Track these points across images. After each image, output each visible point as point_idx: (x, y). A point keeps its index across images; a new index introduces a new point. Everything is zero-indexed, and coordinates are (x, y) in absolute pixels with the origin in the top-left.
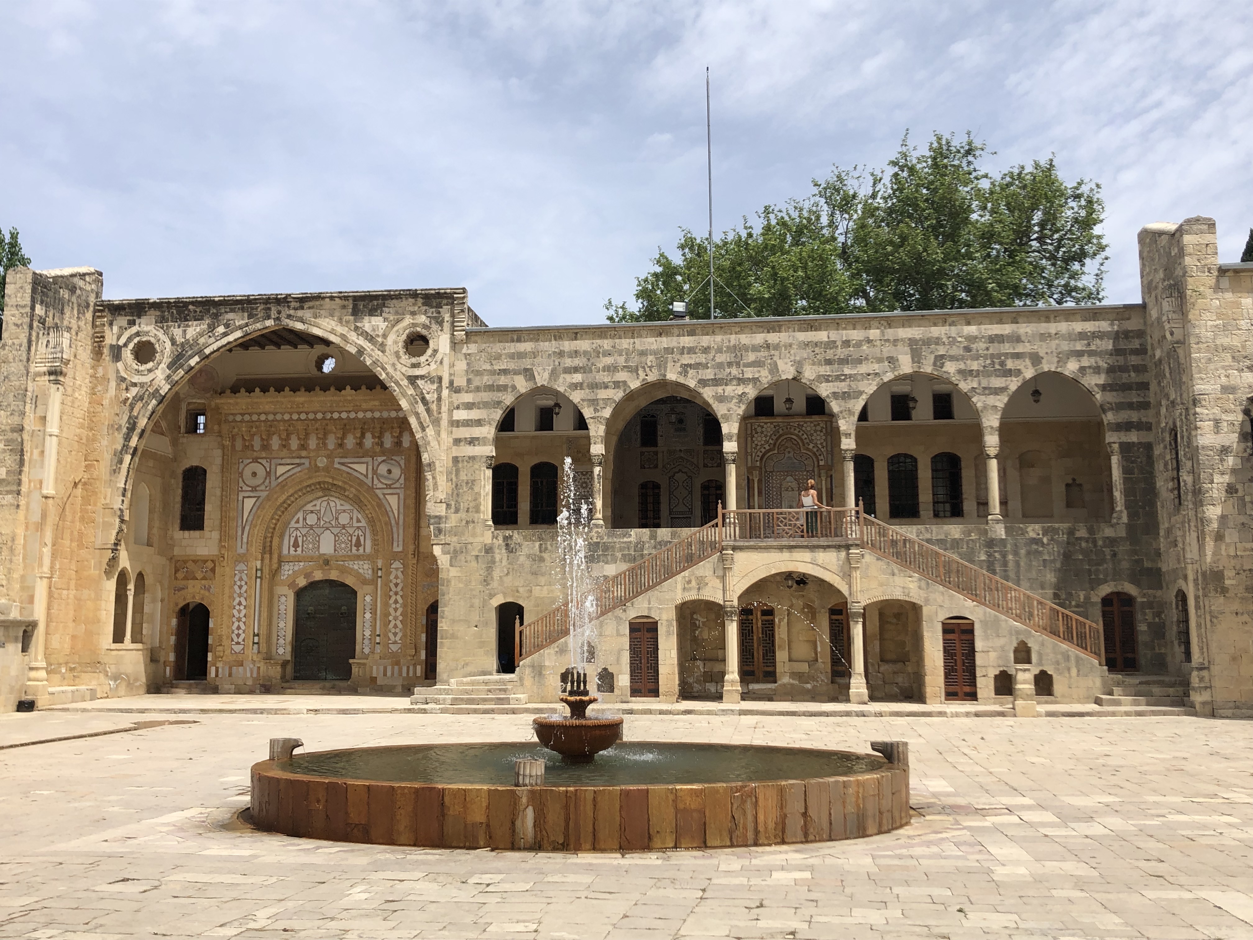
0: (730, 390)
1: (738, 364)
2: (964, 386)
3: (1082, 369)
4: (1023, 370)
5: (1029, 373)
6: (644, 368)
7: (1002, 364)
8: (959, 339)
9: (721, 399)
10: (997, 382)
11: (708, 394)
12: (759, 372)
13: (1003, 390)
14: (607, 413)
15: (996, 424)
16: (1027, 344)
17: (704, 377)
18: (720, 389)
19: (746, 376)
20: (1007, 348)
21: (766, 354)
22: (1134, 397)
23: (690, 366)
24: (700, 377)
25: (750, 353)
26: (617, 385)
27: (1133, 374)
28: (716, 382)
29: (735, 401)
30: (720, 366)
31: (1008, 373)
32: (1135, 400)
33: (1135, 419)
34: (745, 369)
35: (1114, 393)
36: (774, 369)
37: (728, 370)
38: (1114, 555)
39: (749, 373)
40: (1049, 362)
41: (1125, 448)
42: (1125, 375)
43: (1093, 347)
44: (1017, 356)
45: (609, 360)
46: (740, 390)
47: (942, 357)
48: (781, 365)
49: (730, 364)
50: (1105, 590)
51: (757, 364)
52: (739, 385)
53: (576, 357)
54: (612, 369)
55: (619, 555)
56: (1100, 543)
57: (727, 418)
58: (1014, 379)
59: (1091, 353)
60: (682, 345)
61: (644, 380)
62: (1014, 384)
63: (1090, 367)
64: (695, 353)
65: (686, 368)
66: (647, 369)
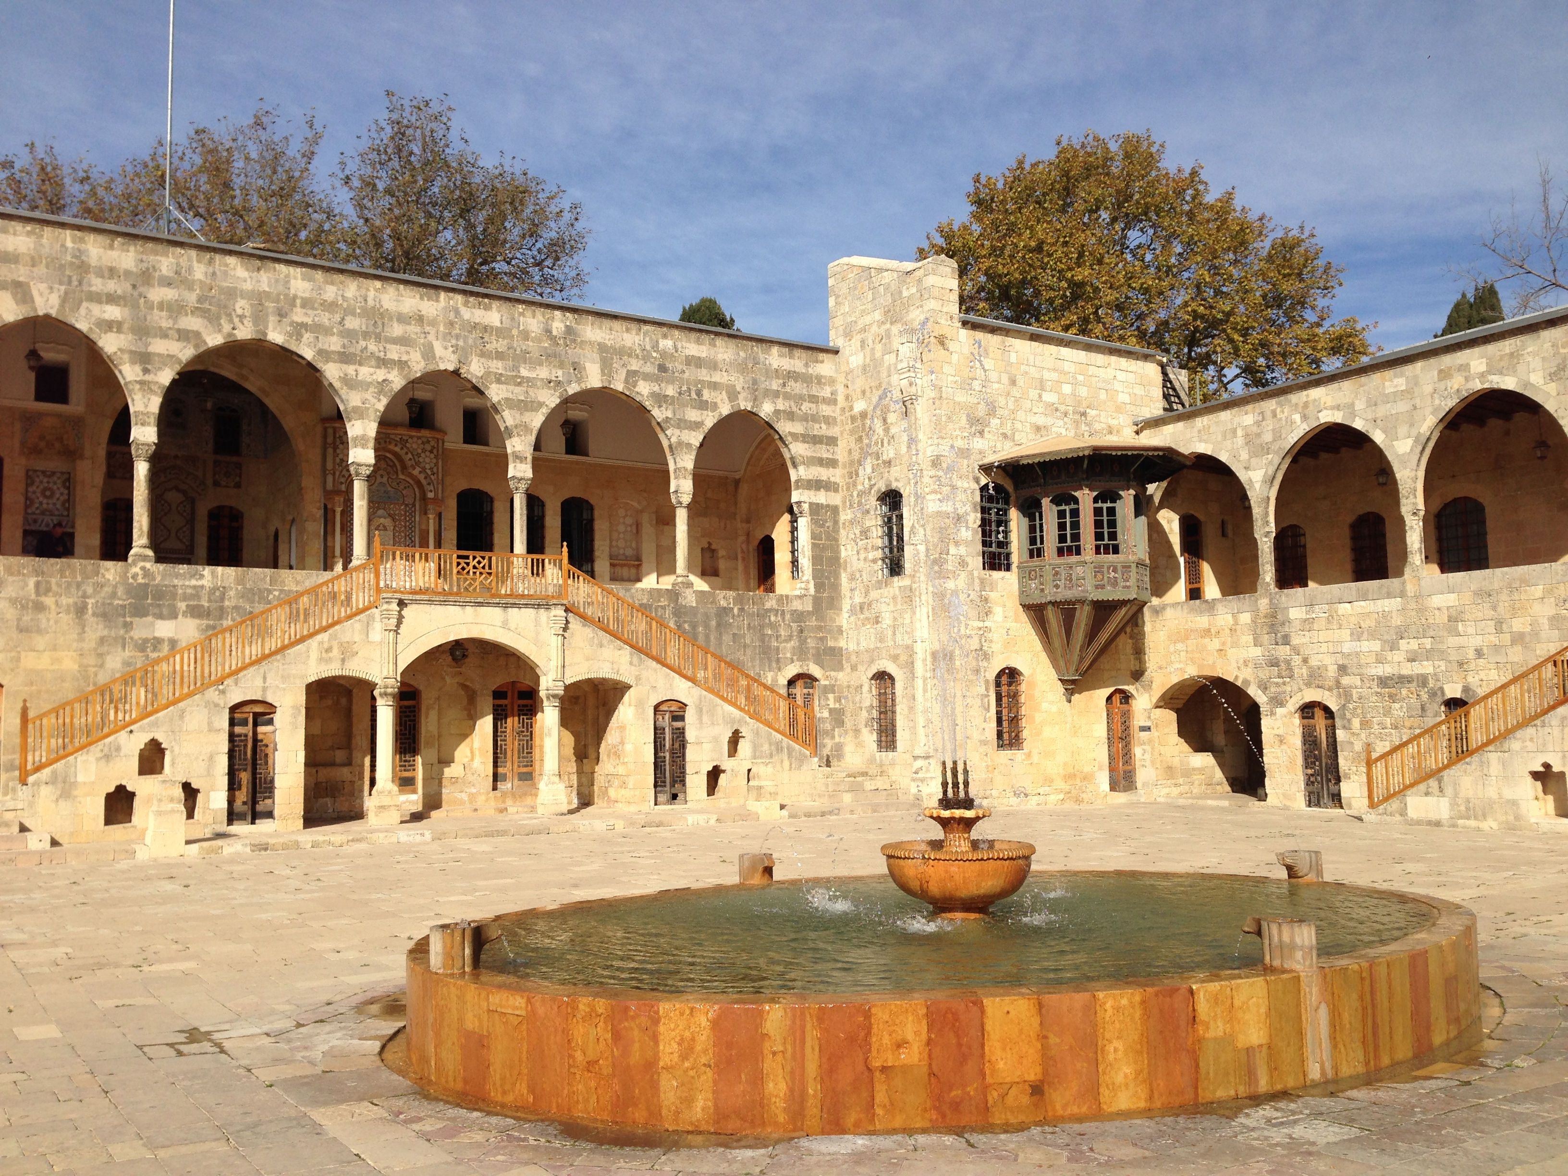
0: (365, 372)
1: (378, 338)
2: (659, 414)
3: (777, 412)
4: (720, 404)
5: (725, 410)
6: (230, 315)
7: (699, 393)
8: (654, 354)
9: (351, 383)
10: (693, 415)
11: (332, 372)
12: (408, 353)
13: (697, 425)
14: (166, 377)
15: (690, 465)
16: (725, 374)
17: (326, 347)
18: (351, 369)
19: (390, 356)
20: (704, 375)
21: (418, 329)
22: (823, 452)
23: (304, 325)
24: (320, 345)
25: (395, 324)
26: (184, 335)
27: (824, 426)
28: (345, 358)
29: (372, 389)
30: (349, 335)
31: (703, 405)
32: (825, 456)
33: (824, 478)
34: (388, 346)
35: (806, 445)
36: (428, 353)
37: (363, 343)
38: (801, 631)
39: (394, 353)
40: (746, 400)
41: (816, 509)
42: (817, 426)
43: (788, 389)
44: (714, 386)
45: (169, 294)
46: (381, 375)
47: (635, 373)
48: (438, 349)
49: (366, 335)
50: (792, 670)
51: (404, 341)
52: (379, 367)
53: (111, 277)
54: (175, 309)
55: (182, 606)
56: (788, 617)
57: (360, 413)
58: (710, 414)
59: (787, 396)
60: (292, 291)
61: (230, 335)
62: (710, 421)
63: (784, 411)
64: (313, 309)
65: (299, 329)
66: (236, 320)
